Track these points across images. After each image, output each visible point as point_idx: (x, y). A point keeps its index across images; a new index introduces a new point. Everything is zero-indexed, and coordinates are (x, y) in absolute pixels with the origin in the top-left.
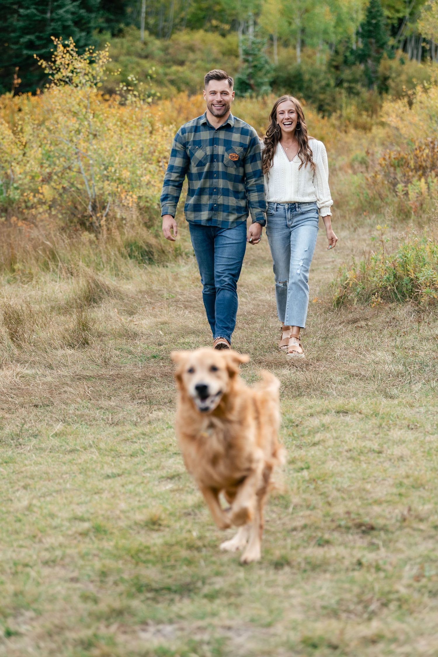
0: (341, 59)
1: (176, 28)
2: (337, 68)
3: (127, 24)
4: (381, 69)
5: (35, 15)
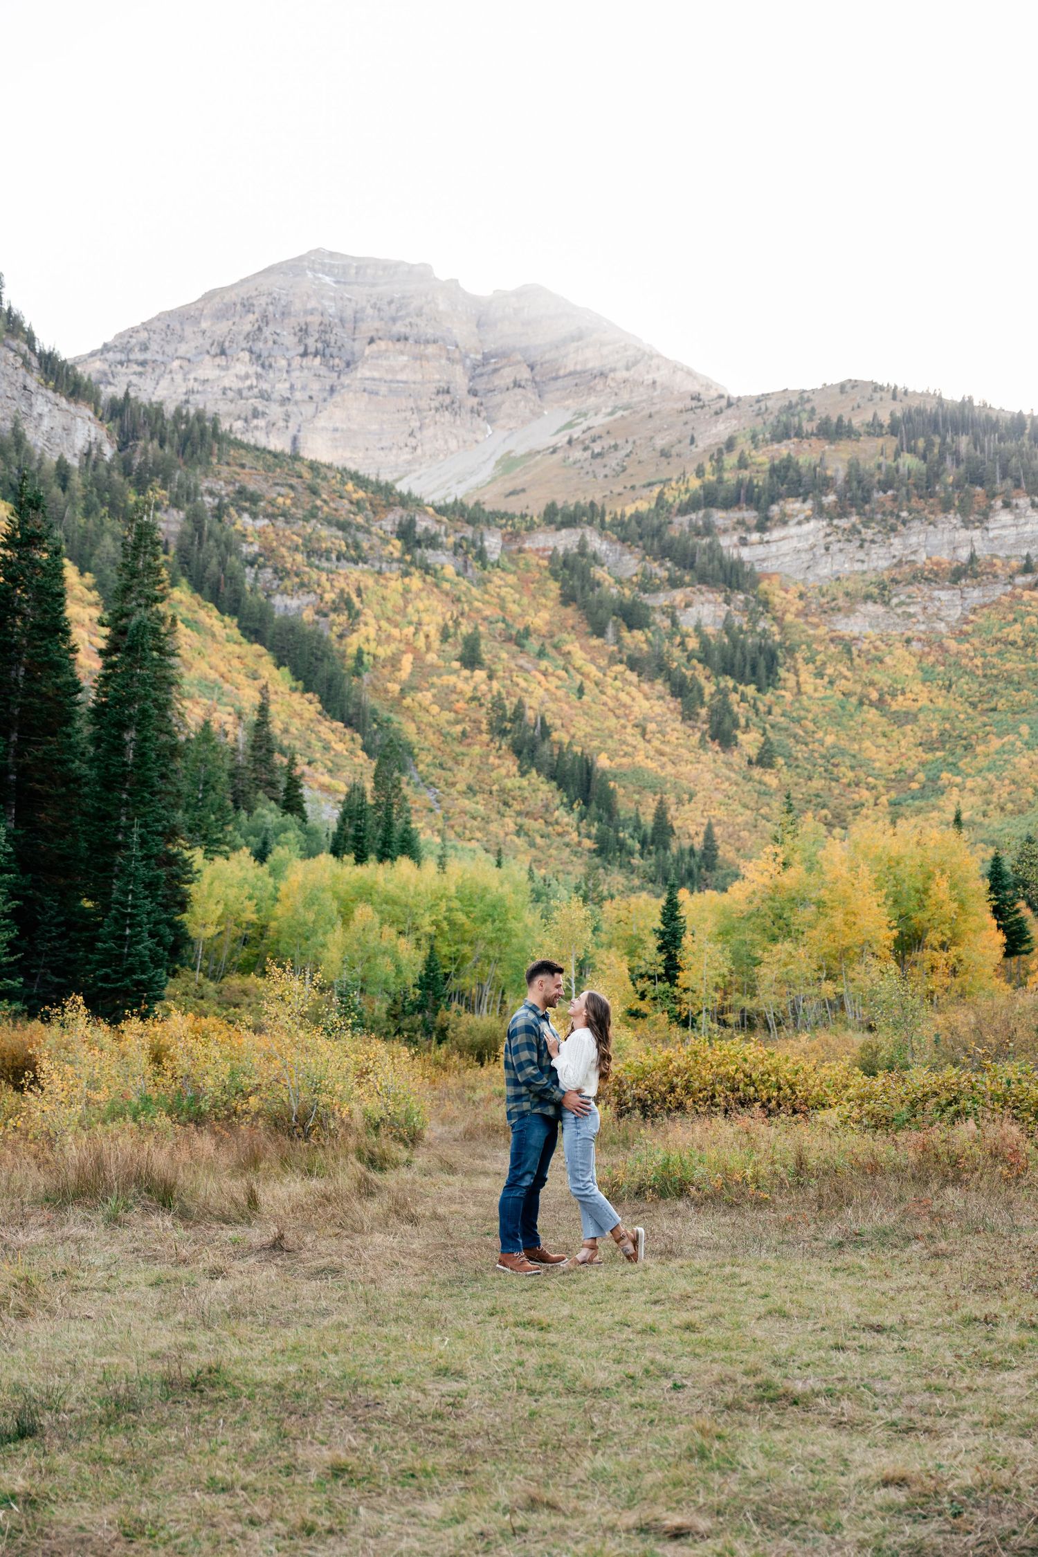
0: (399, 1008)
1: (228, 972)
2: (395, 1016)
3: (183, 965)
4: (438, 1019)
5: (113, 949)
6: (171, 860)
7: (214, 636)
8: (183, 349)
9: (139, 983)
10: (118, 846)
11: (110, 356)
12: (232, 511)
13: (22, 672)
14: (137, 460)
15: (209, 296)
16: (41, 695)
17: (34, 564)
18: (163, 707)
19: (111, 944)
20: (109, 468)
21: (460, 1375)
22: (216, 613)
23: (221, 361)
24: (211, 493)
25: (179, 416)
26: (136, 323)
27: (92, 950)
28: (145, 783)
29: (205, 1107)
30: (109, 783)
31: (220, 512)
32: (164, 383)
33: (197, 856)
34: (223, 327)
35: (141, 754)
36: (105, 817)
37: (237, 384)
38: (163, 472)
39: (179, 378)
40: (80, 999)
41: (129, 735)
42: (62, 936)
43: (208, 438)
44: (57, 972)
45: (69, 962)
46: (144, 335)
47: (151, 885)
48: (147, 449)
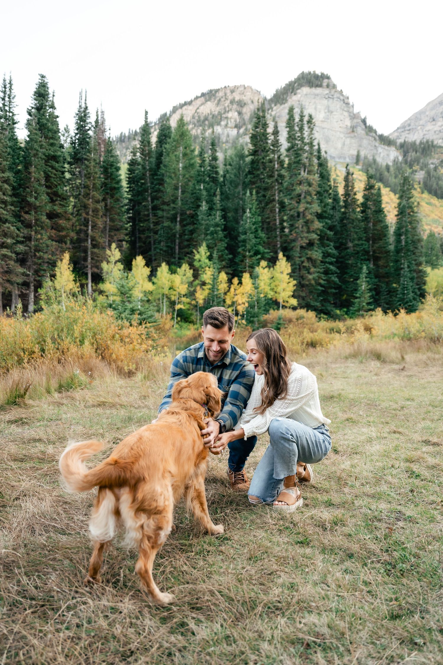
6: (420, 271)
7: (436, 206)
8: (421, 122)
9: (410, 306)
10: (402, 269)
11: (399, 130)
12: (440, 168)
13: (371, 224)
14: (409, 159)
15: (428, 104)
16: (376, 230)
17: (372, 194)
18: (414, 228)
19: (401, 296)
20: (401, 163)
21: (413, 400)
22: (436, 199)
23: (434, 123)
24: (432, 164)
25: (421, 143)
26: (406, 119)
27: (396, 297)
28: (408, 250)
29: (412, 336)
30: (398, 251)
31: (436, 169)
32: (416, 134)
33: (428, 269)
34: (434, 112)
35: (406, 242)
36: (397, 261)
37: (439, 129)
38: (417, 161)
39: (420, 131)
40: (380, 309)
41: (403, 237)
42: (388, 294)
43: (431, 147)
44: (387, 304)
45: (390, 301)
46: (409, 122)
47: (412, 279)
48: (412, 155)
